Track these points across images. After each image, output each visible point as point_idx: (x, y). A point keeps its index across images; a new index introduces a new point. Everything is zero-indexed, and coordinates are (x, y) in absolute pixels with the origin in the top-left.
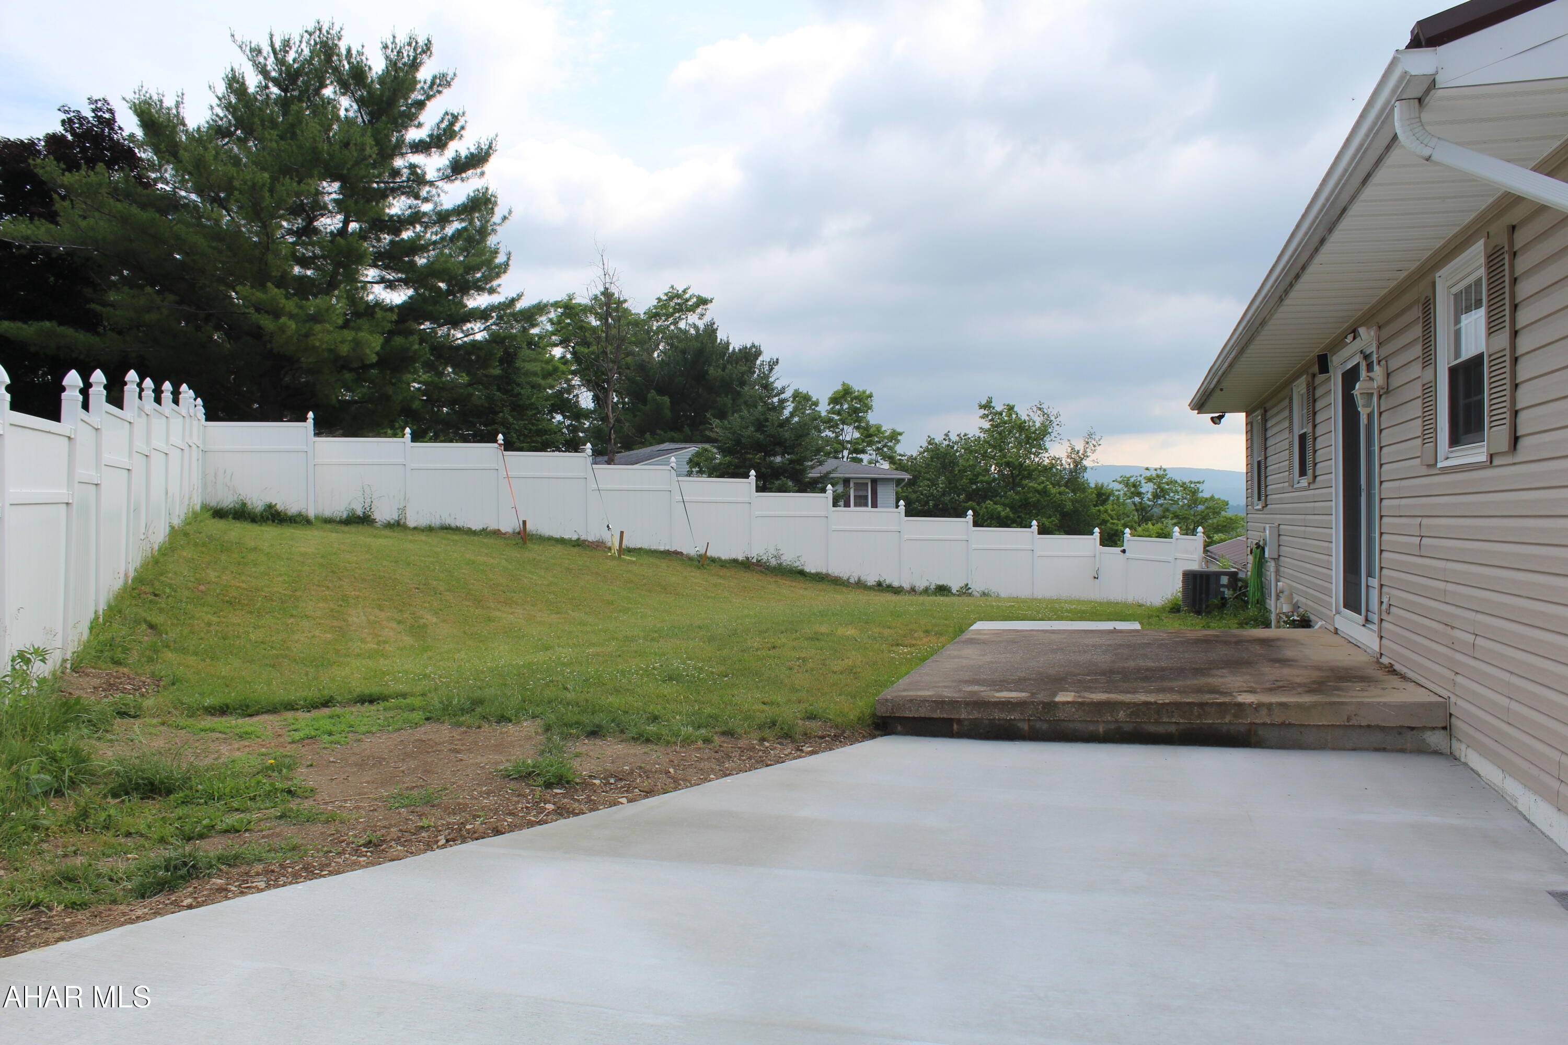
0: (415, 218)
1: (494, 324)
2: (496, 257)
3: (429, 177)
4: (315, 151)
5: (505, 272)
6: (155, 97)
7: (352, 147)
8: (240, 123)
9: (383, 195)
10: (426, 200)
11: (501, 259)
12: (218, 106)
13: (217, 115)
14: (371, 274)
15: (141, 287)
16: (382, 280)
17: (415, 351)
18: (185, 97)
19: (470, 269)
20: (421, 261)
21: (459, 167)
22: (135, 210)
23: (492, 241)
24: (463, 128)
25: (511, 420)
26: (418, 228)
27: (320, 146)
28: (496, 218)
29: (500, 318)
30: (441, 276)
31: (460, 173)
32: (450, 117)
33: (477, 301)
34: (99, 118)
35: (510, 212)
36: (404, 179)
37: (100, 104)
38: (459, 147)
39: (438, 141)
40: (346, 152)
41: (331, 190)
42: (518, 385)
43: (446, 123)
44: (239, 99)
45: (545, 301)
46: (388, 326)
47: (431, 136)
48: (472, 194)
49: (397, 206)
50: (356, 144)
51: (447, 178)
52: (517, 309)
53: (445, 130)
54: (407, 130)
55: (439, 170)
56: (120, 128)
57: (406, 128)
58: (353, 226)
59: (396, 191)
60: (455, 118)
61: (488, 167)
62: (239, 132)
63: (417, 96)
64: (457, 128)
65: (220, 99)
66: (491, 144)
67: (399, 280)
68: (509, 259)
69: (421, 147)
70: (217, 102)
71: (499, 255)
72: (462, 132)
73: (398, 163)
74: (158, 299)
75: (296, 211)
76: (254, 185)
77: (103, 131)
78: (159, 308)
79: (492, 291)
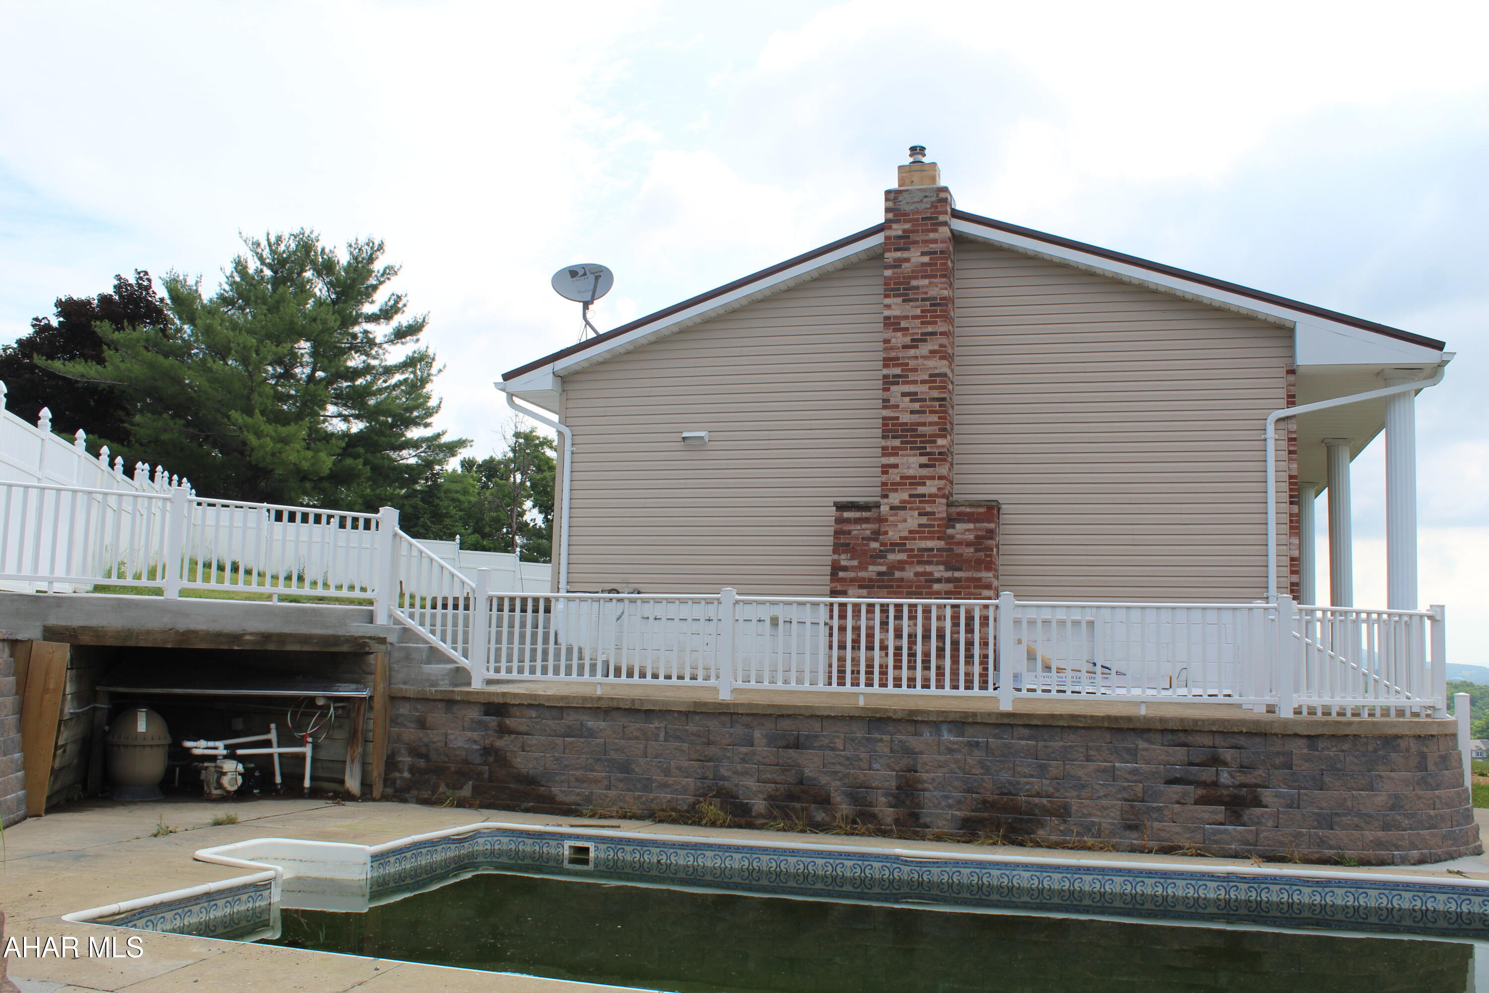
0: (367, 369)
1: (424, 452)
2: (428, 402)
3: (378, 341)
4: (292, 323)
5: (437, 412)
6: (181, 278)
7: (318, 321)
8: (241, 296)
9: (343, 352)
10: (375, 358)
11: (432, 403)
12: (227, 283)
13: (224, 290)
14: (331, 409)
15: (160, 414)
16: (340, 415)
17: (360, 470)
18: (202, 278)
19: (410, 409)
20: (372, 402)
21: (400, 334)
22: (161, 358)
23: (428, 388)
24: (405, 305)
25: (430, 524)
26: (369, 378)
27: (296, 320)
28: (434, 371)
29: (429, 447)
30: (387, 413)
31: (401, 338)
32: (395, 297)
33: (414, 433)
34: (140, 286)
35: (445, 367)
36: (359, 341)
37: (142, 275)
38: (402, 320)
39: (387, 314)
40: (314, 325)
41: (304, 346)
42: (438, 498)
43: (392, 302)
44: (242, 279)
45: (464, 439)
46: (339, 451)
47: (381, 310)
48: (411, 354)
49: (355, 361)
50: (321, 320)
51: (391, 342)
52: (442, 442)
53: (391, 307)
54: (363, 305)
55: (385, 336)
56: (154, 293)
57: (362, 304)
58: (320, 374)
59: (354, 348)
60: (399, 298)
61: (421, 335)
62: (240, 301)
63: (372, 281)
64: (400, 305)
65: (227, 278)
66: (424, 318)
67: (352, 415)
68: (440, 402)
69: (373, 318)
70: (226, 280)
71: (430, 400)
72: (404, 309)
73: (357, 329)
74: (171, 423)
75: (279, 361)
76: (245, 347)
77: (142, 293)
78: (172, 430)
79: (427, 425)
